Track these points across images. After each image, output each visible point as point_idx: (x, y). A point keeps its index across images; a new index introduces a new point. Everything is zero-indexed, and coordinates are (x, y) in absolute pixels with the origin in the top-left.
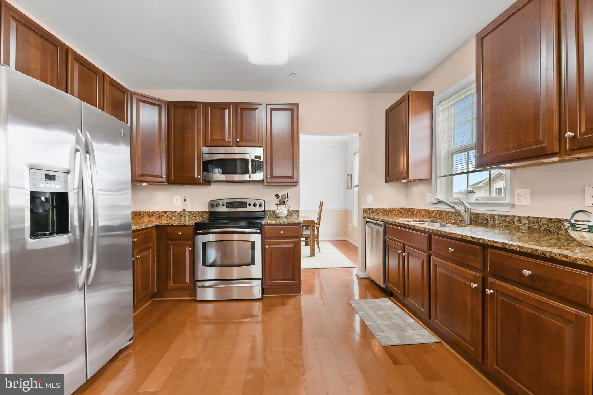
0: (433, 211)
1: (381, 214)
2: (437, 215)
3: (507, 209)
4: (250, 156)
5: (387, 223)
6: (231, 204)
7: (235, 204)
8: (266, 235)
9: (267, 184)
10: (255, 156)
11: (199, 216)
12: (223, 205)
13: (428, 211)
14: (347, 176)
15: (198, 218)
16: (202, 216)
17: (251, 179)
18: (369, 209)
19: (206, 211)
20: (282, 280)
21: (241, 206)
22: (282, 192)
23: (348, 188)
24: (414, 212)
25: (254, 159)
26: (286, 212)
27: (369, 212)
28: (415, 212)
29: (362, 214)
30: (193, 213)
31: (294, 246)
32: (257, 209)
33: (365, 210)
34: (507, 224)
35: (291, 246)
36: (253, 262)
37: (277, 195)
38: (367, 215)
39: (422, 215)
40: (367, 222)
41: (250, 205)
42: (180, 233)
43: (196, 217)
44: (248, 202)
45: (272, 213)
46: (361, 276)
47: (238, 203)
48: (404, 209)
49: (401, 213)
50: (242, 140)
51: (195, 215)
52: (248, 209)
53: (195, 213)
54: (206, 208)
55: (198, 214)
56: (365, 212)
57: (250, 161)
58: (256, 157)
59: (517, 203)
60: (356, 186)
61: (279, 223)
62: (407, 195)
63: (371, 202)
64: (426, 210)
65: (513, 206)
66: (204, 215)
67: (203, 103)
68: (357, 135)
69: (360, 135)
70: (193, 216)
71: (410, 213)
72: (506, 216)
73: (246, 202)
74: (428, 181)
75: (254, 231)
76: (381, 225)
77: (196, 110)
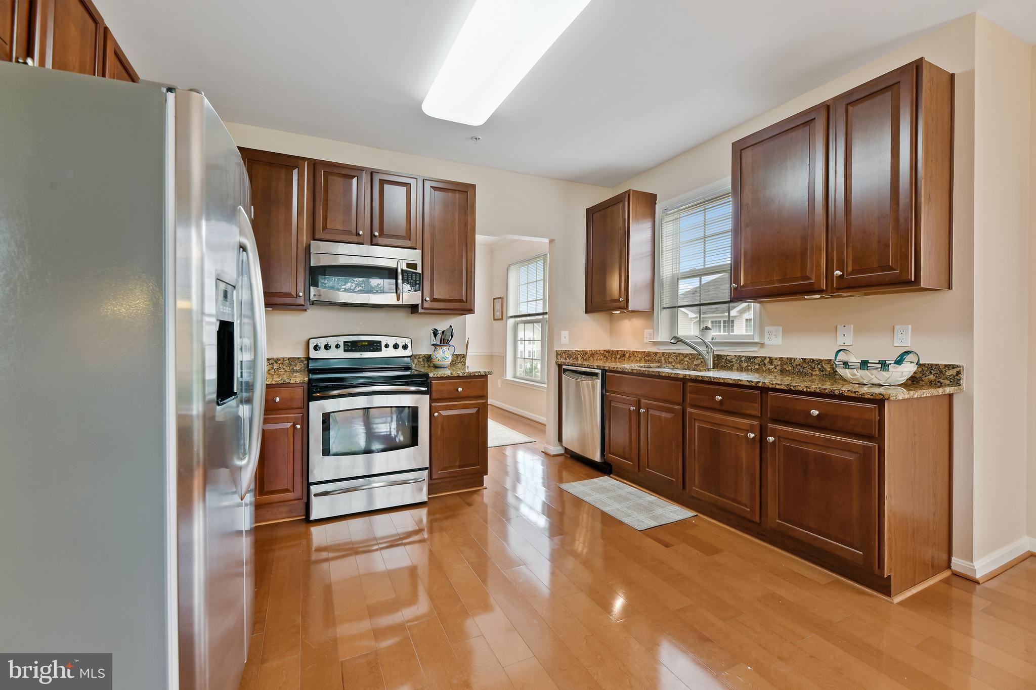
0: (656, 353)
1: (580, 358)
2: (663, 358)
3: (755, 349)
4: (399, 262)
5: (606, 371)
6: (351, 346)
7: (359, 344)
8: (435, 396)
9: (423, 311)
10: (407, 263)
11: (284, 367)
12: (337, 346)
13: (648, 354)
14: (494, 299)
15: (281, 370)
16: (291, 367)
17: (400, 302)
18: (565, 352)
19: (298, 358)
20: (460, 467)
21: (372, 349)
22: (442, 325)
23: (494, 320)
24: (624, 355)
25: (405, 268)
26: (451, 358)
27: (565, 357)
28: (627, 355)
29: (554, 360)
30: (273, 361)
31: (478, 411)
32: (400, 352)
33: (558, 354)
34: (757, 367)
35: (473, 411)
36: (413, 441)
37: (435, 329)
38: (563, 360)
39: (638, 359)
40: (566, 370)
41: (387, 346)
42: (278, 399)
43: (279, 368)
44: (384, 340)
45: (421, 360)
46: (552, 453)
47: (364, 343)
48: (608, 351)
49: (605, 357)
50: (382, 233)
51: (276, 366)
52: (385, 353)
53: (276, 362)
54: (300, 354)
55: (282, 364)
56: (559, 356)
57: (399, 271)
58: (409, 265)
59: (767, 342)
60: (511, 317)
61: (456, 375)
62: (612, 332)
63: (566, 341)
64: (645, 352)
65: (762, 345)
66: (295, 366)
67: (309, 160)
68: (547, 241)
69: (551, 241)
70: (272, 368)
71: (618, 357)
72: (755, 358)
73: (380, 342)
74: (648, 313)
75: (413, 388)
77: (295, 172)
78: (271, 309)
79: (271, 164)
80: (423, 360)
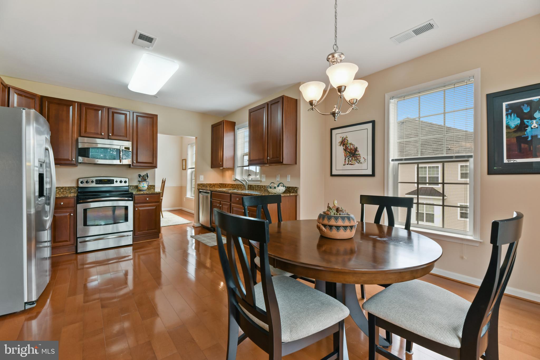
0: (235, 184)
1: (208, 187)
2: (237, 186)
3: (259, 183)
4: (121, 147)
5: (212, 191)
6: (99, 182)
7: (103, 181)
8: (136, 201)
9: (133, 167)
10: (125, 147)
12: (92, 182)
13: (232, 185)
14: (182, 160)
15: (65, 192)
16: (70, 191)
17: (121, 163)
18: (201, 184)
19: (73, 187)
20: (148, 230)
21: (109, 183)
22: (143, 173)
23: (183, 169)
24: (226, 185)
26: (147, 187)
27: (201, 186)
29: (197, 187)
30: (60, 188)
31: (156, 208)
32: (123, 184)
33: (199, 185)
34: (259, 189)
35: (154, 208)
36: (126, 219)
37: (139, 175)
38: (200, 188)
39: (230, 187)
40: (201, 192)
41: (116, 182)
42: (62, 203)
43: (64, 191)
44: (115, 179)
46: (196, 226)
47: (105, 180)
48: (221, 184)
49: (219, 186)
50: (113, 134)
51: (62, 190)
52: (115, 185)
54: (74, 185)
55: (65, 189)
56: (199, 186)
57: (121, 150)
58: (125, 148)
59: (262, 180)
60: (189, 168)
61: (146, 193)
62: (223, 176)
63: (202, 180)
64: (231, 184)
65: (261, 181)
66: (72, 190)
67: (78, 102)
68: (195, 138)
69: (196, 138)
70: (60, 191)
71: (224, 186)
72: (259, 186)
73: (113, 180)
74: (232, 169)
75: (127, 199)
76: (208, 193)
77: (71, 108)
78: (59, 166)
79: (59, 104)
80: (135, 187)
